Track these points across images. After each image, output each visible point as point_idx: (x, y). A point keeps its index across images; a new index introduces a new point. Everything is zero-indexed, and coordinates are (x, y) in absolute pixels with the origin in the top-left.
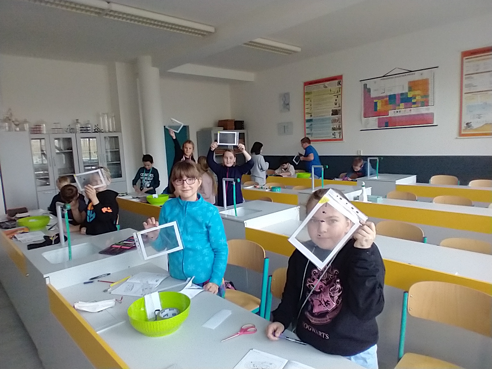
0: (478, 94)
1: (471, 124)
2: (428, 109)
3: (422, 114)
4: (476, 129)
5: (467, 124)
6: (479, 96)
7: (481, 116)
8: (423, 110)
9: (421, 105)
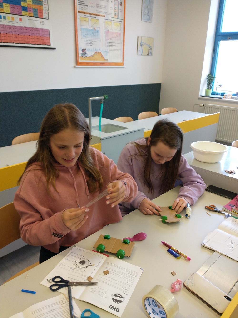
0: (89, 16)
1: (86, 51)
2: (43, 23)
3: (37, 29)
4: (89, 58)
5: (83, 50)
6: (90, 18)
7: (92, 42)
8: (37, 23)
9: (34, 14)
